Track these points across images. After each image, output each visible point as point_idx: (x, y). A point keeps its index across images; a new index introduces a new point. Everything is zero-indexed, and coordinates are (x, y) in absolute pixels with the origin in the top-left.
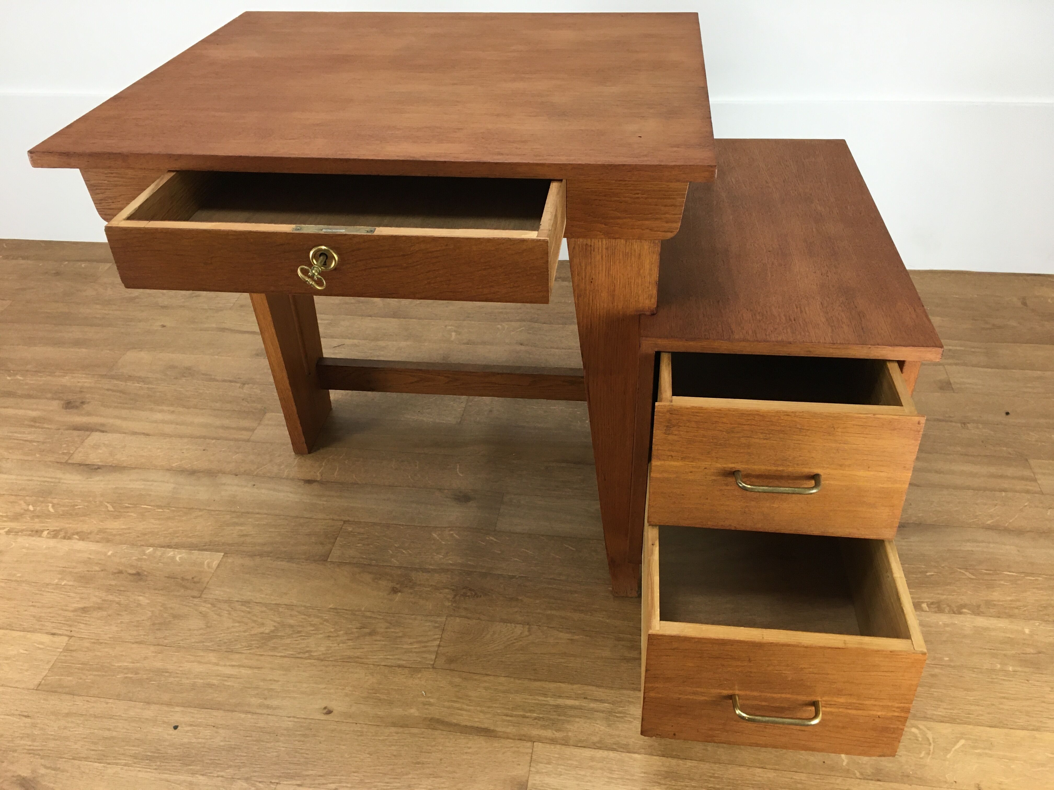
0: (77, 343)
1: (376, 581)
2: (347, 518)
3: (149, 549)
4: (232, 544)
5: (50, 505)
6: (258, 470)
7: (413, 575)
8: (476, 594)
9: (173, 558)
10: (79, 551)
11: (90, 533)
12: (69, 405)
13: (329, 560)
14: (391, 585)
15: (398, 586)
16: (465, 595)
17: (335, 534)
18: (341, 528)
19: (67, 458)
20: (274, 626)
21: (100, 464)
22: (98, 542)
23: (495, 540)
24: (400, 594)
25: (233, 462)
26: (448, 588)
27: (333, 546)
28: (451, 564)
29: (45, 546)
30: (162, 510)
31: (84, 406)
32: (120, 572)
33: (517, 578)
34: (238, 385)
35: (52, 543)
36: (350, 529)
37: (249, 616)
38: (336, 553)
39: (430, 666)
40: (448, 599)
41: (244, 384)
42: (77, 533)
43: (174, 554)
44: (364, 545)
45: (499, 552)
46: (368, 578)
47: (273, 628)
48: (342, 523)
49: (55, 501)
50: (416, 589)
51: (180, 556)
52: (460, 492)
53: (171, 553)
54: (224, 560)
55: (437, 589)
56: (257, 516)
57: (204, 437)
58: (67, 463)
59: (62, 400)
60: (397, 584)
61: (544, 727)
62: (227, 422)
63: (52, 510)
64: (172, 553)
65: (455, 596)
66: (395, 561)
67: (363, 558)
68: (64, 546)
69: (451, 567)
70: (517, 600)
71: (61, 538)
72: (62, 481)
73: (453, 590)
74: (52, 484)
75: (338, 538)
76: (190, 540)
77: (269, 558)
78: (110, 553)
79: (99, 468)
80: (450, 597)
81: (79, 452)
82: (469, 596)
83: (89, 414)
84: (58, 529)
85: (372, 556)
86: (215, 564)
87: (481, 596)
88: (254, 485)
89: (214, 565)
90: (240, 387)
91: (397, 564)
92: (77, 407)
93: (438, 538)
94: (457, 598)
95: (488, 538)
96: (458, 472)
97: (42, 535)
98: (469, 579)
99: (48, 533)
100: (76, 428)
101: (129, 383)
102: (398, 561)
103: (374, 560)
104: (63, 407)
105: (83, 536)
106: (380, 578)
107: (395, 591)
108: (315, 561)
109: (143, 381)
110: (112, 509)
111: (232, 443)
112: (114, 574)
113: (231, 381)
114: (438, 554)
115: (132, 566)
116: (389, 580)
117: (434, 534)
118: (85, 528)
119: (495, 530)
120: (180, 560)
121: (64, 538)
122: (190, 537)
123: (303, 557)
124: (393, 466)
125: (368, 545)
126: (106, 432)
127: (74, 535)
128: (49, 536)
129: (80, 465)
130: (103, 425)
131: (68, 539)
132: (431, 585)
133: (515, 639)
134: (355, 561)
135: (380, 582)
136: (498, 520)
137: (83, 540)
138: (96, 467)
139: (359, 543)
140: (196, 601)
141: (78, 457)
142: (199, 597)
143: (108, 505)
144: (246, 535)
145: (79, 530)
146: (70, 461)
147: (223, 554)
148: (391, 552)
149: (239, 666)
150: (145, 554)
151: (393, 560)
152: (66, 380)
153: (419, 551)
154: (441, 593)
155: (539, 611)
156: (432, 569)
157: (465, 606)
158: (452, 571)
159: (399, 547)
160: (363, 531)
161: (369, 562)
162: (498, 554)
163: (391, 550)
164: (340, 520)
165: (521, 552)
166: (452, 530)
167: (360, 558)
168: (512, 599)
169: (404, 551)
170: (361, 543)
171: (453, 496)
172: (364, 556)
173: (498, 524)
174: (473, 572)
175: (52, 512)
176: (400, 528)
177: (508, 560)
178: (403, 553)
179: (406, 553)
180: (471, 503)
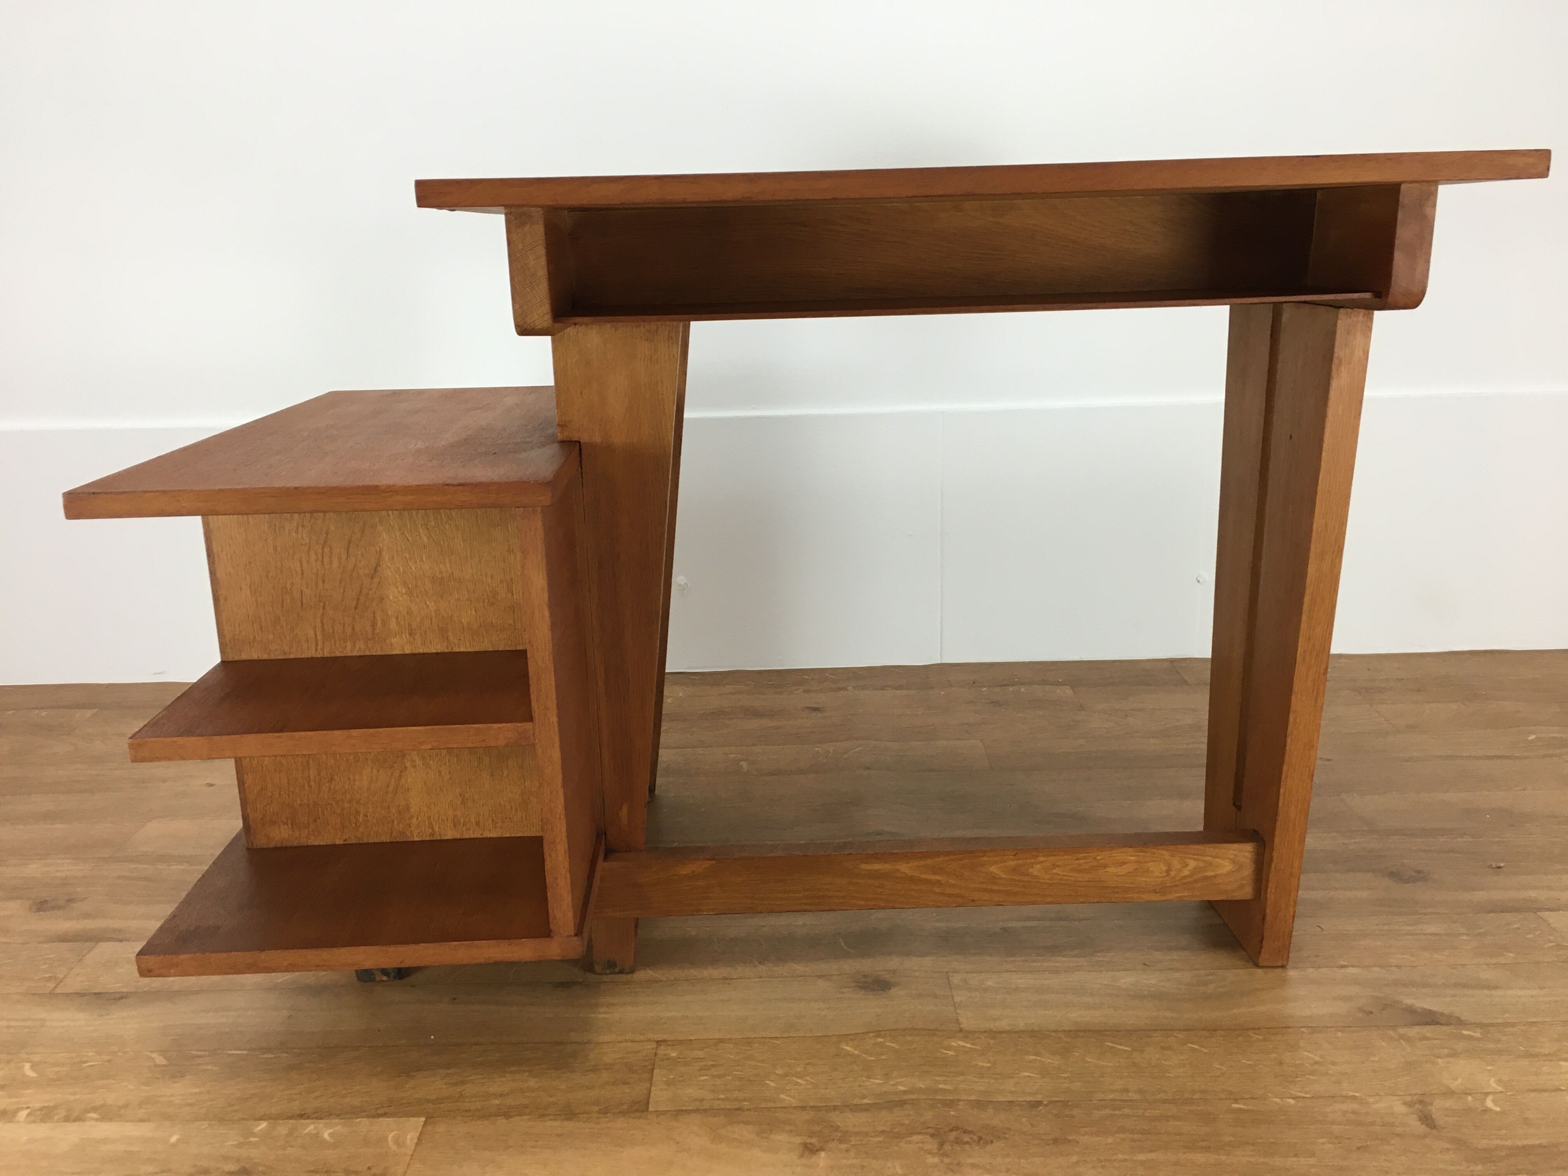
0: (48, 817)
1: (765, 1135)
2: (662, 1037)
3: (260, 1125)
4: (436, 1100)
5: (27, 1066)
6: (454, 976)
7: (836, 1118)
8: (980, 1138)
9: (316, 1136)
10: (105, 1141)
11: (126, 1106)
12: (41, 906)
13: (650, 1109)
14: (798, 1140)
15: (814, 1140)
16: (958, 1141)
17: (645, 1064)
18: (656, 1054)
19: (51, 985)
21: (124, 990)
22: (142, 1120)
23: (969, 1045)
24: (823, 1154)
26: (919, 1133)
27: (651, 1084)
28: (905, 1092)
29: (24, 1138)
30: (272, 1056)
31: (74, 905)
33: (1046, 1105)
35: (41, 1130)
36: (674, 1054)
38: (660, 1096)
40: (930, 1152)
42: (94, 1109)
43: (315, 1128)
45: (989, 1065)
46: (745, 1132)
48: (654, 1045)
49: (37, 1058)
50: (854, 1140)
51: (330, 1131)
52: (865, 976)
53: (310, 1127)
54: (429, 1128)
55: (897, 1136)
56: (476, 1048)
58: (52, 995)
59: (29, 899)
60: (811, 1137)
63: (32, 1074)
64: (312, 1127)
65: (942, 1144)
66: (789, 1099)
67: (720, 1099)
68: (68, 1134)
69: (905, 1097)
70: (1067, 1141)
71: (60, 1121)
72: (48, 1023)
73: (932, 1135)
74: (27, 1030)
75: (657, 1072)
77: (525, 1117)
78: (174, 1139)
79: (122, 998)
80: (934, 1147)
81: (78, 974)
82: (967, 1143)
83: (88, 916)
84: (52, 1104)
85: (737, 1094)
86: (411, 1138)
87: (992, 1141)
88: (454, 999)
89: (408, 1141)
91: (794, 1103)
92: (60, 908)
93: (857, 1052)
94: (947, 1147)
95: (954, 1044)
97: (17, 1119)
98: (952, 1113)
99: (29, 1115)
100: (64, 938)
101: (161, 866)
102: (794, 1097)
103: (745, 1100)
104: (30, 909)
105: (107, 1114)
106: (771, 1131)
107: (809, 1150)
108: (623, 1113)
109: (188, 862)
110: (164, 1062)
114: (869, 1077)
115: (226, 1158)
116: (791, 1131)
117: (845, 1047)
118: (111, 1098)
119: (961, 1030)
120: (332, 1137)
121: (67, 1119)
123: (597, 1108)
125: (721, 1076)
126: (128, 940)
127: (89, 1112)
128: (31, 1118)
129: (80, 995)
130: (120, 931)
131: (75, 1120)
132: (883, 1132)
134: (706, 1105)
135: (773, 1136)
136: (957, 1014)
137: (110, 1120)
138: (118, 996)
139: (700, 1076)
141: (75, 982)
143: (154, 1055)
145: (99, 1102)
146: (58, 991)
147: (424, 1119)
148: (772, 1084)
150: (253, 1135)
151: (782, 1096)
152: (34, 869)
153: (830, 1078)
154: (910, 1142)
155: (1120, 1156)
156: (870, 1104)
157: (970, 1161)
158: (913, 1102)
159: (786, 1075)
160: (701, 1054)
161: (736, 1105)
162: (988, 1068)
163: (771, 1081)
164: (649, 1040)
165: (1030, 1062)
166: (878, 1036)
167: (714, 1099)
168: (1055, 1141)
169: (799, 1081)
170: (706, 1075)
171: (854, 984)
172: (722, 1096)
173: (961, 1020)
174: (953, 1100)
175: (34, 1077)
176: (774, 1043)
177: (1013, 1077)
178: (799, 1084)
179: (803, 1082)
180: (894, 992)
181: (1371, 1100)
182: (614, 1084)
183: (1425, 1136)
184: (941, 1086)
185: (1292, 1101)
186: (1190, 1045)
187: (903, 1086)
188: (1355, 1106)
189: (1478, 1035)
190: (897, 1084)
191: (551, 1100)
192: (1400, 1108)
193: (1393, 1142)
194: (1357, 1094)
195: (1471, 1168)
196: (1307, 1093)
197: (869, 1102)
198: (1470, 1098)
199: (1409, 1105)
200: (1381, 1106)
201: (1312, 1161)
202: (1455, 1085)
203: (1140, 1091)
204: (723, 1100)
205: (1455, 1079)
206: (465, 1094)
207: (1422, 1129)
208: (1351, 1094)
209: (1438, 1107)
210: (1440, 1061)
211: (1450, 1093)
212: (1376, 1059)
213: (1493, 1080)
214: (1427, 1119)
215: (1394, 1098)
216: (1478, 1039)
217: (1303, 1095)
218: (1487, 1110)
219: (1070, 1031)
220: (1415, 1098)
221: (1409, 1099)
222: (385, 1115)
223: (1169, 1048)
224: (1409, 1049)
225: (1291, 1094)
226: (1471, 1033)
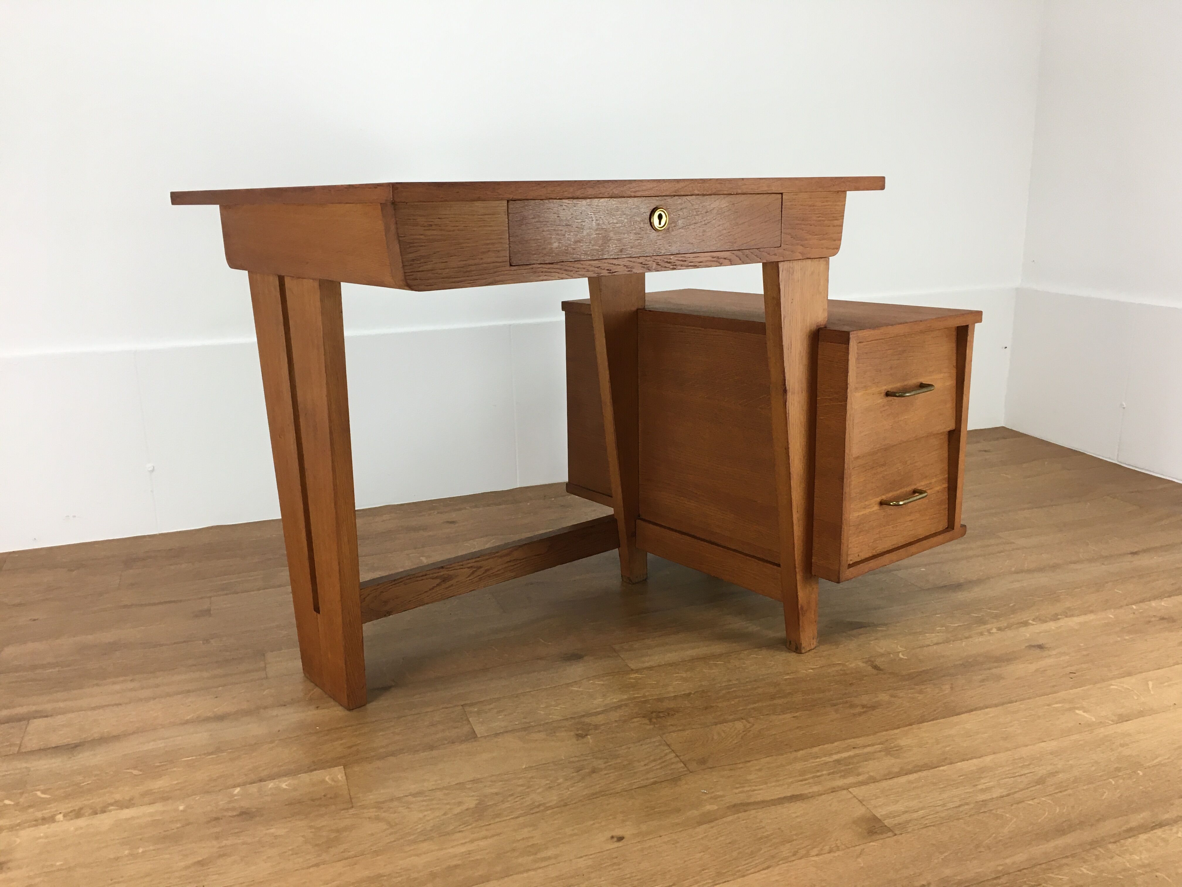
1: (551, 735)
2: (463, 703)
3: (234, 790)
4: (344, 756)
5: (38, 793)
7: (587, 720)
8: (669, 714)
9: (278, 787)
10: (133, 818)
11: (133, 799)
13: (478, 736)
14: (572, 733)
15: (580, 732)
16: (658, 717)
17: (461, 717)
19: (15, 749)
20: (477, 800)
21: (74, 742)
22: (150, 804)
23: (640, 675)
24: (589, 737)
25: (268, 697)
26: (636, 717)
27: (471, 725)
28: (618, 702)
29: (72, 829)
30: (215, 756)
32: (217, 819)
33: (693, 694)
34: (200, 642)
35: (81, 822)
36: (476, 710)
37: (434, 802)
38: (480, 729)
39: (686, 773)
40: (646, 724)
41: (207, 640)
42: (112, 804)
43: (276, 784)
44: (506, 715)
46: (540, 736)
47: (477, 802)
49: (41, 788)
50: (602, 727)
51: (285, 784)
52: (566, 654)
53: (269, 785)
54: (349, 770)
55: (625, 721)
56: (349, 728)
57: (204, 689)
58: (20, 754)
60: (578, 731)
61: (844, 777)
63: (47, 796)
64: (272, 784)
65: (650, 720)
66: (555, 717)
67: (516, 724)
68: (105, 821)
69: (620, 704)
70: (712, 707)
71: (89, 815)
72: (32, 769)
73: (643, 717)
74: (14, 776)
75: (470, 719)
76: (282, 768)
77: (406, 754)
78: (181, 808)
79: (77, 746)
80: (647, 722)
81: (31, 740)
82: (664, 717)
84: (77, 808)
85: (525, 720)
86: (340, 777)
87: (675, 714)
89: (340, 779)
90: (204, 643)
91: (559, 718)
93: (581, 689)
94: (654, 720)
95: (632, 676)
96: (545, 643)
97: (57, 820)
98: (648, 706)
99: (64, 816)
101: (38, 671)
102: (558, 716)
103: (531, 722)
105: (123, 805)
106: (554, 733)
107: (580, 736)
108: (463, 741)
109: (58, 666)
110: (140, 773)
111: (247, 684)
112: (208, 822)
113: (185, 642)
114: (594, 699)
115: (227, 810)
116: (565, 731)
117: (573, 689)
118: (117, 797)
119: (632, 670)
120: (288, 786)
121: (95, 813)
122: (281, 766)
123: (446, 742)
124: (468, 656)
125: (511, 714)
126: (52, 716)
127: (108, 807)
128: (68, 818)
129: (44, 750)
130: (39, 711)
131: (101, 813)
132: (616, 721)
133: (743, 732)
134: (510, 728)
135: (557, 735)
136: (626, 662)
137: (127, 808)
138: (73, 746)
139: (498, 716)
140: (352, 811)
141: (33, 745)
142: (352, 807)
143: (129, 771)
144: (355, 745)
145: (111, 801)
146: (24, 751)
147: (341, 767)
148: (541, 712)
149: (472, 841)
151: (551, 716)
153: (572, 703)
154: (633, 722)
155: (741, 708)
156: (602, 710)
157: (669, 724)
158: (626, 705)
159: (547, 707)
160: (491, 706)
161: (527, 725)
162: (655, 683)
164: (456, 706)
165: (676, 677)
166: (589, 680)
167: (513, 725)
168: (706, 708)
169: (555, 708)
170: (501, 715)
171: (560, 659)
173: (630, 665)
174: (646, 700)
175: (50, 798)
176: (531, 694)
177: (671, 685)
178: (557, 709)
179: (558, 708)
180: (585, 658)
181: (847, 664)
182: (449, 729)
183: (877, 675)
184: (636, 696)
185: (811, 671)
188: (841, 667)
189: (886, 629)
190: (613, 699)
192: (861, 665)
193: (865, 679)
194: (839, 662)
195: (903, 683)
196: (817, 666)
198: (891, 656)
199: (866, 662)
200: (853, 665)
201: (831, 693)
202: (883, 651)
203: (737, 680)
204: (518, 724)
205: (882, 649)
207: (875, 672)
208: (837, 662)
209: (878, 662)
210: (872, 642)
211: (882, 655)
212: (842, 646)
213: (899, 646)
214: (876, 667)
215: (858, 661)
216: (885, 631)
218: (901, 659)
219: (689, 660)
220: (867, 659)
221: (864, 660)
222: (315, 770)
223: (743, 659)
226: (881, 629)
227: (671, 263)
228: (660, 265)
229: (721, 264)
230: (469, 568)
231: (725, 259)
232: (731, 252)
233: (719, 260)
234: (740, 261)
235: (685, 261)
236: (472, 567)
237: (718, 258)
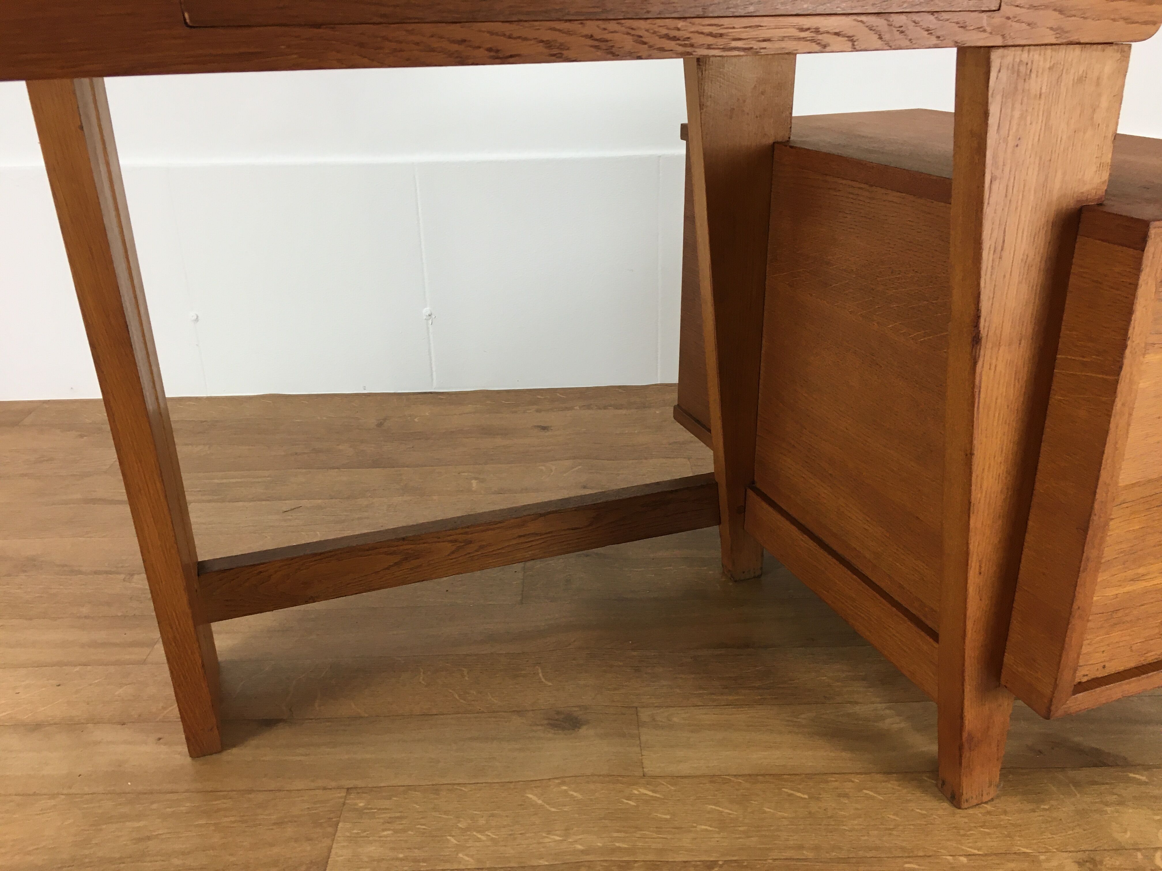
4: (120, 858)
6: (166, 712)
17: (332, 815)
23: (650, 793)
25: (117, 701)
27: (333, 840)
28: (582, 851)
33: (721, 866)
34: (122, 576)
36: (363, 805)
38: (340, 856)
41: (132, 575)
44: (396, 831)
45: (668, 817)
48: (344, 793)
52: (558, 713)
56: (169, 796)
57: (60, 664)
62: (101, 635)
66: (467, 858)
67: (397, 859)
69: (582, 858)
75: (340, 826)
85: (417, 853)
88: (160, 739)
90: (124, 580)
91: (472, 863)
93: (540, 802)
95: (636, 792)
96: (543, 680)
102: (472, 856)
103: (424, 861)
111: (112, 669)
113: (106, 572)
114: (549, 832)
117: (530, 796)
119: (645, 775)
124: (421, 680)
125: (404, 831)
134: (384, 866)
136: (642, 755)
139: (384, 830)
144: (149, 838)
148: (453, 840)
151: (460, 855)
153: (511, 833)
156: (547, 865)
158: (589, 865)
159: (467, 829)
160: (386, 804)
161: (414, 866)
162: (666, 820)
163: (453, 836)
164: (339, 788)
165: (709, 812)
166: (563, 783)
167: (393, 859)
169: (479, 836)
170: (389, 830)
171: (546, 722)
172: (401, 856)
173: (646, 762)
174: (628, 862)
176: (461, 790)
177: (690, 831)
178: (479, 840)
179: (483, 838)
180: (583, 731)
181: (1042, 857)
182: (296, 841)
184: (618, 844)
185: (964, 860)
186: (865, 791)
187: (581, 844)
188: (1027, 866)
189: (1144, 778)
191: (232, 859)
194: (1028, 851)
196: (979, 850)
197: (546, 863)
198: (1139, 855)
199: (1081, 865)
202: (1126, 837)
203: (816, 848)
204: (402, 860)
205: (1125, 832)
206: (148, 851)
208: (1023, 850)
210: (1109, 809)
211: (1119, 849)
212: (1046, 807)
215: (1065, 855)
216: (1146, 783)
217: (976, 852)
219: (750, 775)
220: (1087, 855)
221: (1080, 855)
223: (846, 796)
224: (1078, 796)
225: (963, 850)
226: (1137, 776)
227: (679, 39)
228: (645, 43)
229: (824, 48)
230: (451, 541)
231: (837, 34)
232: (855, 17)
233: (820, 37)
234: (880, 42)
235: (721, 35)
236: (456, 541)
237: (817, 31)
